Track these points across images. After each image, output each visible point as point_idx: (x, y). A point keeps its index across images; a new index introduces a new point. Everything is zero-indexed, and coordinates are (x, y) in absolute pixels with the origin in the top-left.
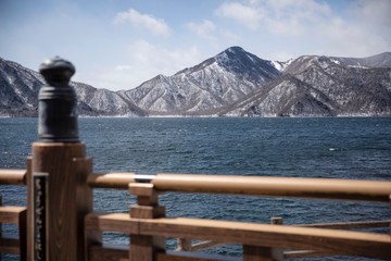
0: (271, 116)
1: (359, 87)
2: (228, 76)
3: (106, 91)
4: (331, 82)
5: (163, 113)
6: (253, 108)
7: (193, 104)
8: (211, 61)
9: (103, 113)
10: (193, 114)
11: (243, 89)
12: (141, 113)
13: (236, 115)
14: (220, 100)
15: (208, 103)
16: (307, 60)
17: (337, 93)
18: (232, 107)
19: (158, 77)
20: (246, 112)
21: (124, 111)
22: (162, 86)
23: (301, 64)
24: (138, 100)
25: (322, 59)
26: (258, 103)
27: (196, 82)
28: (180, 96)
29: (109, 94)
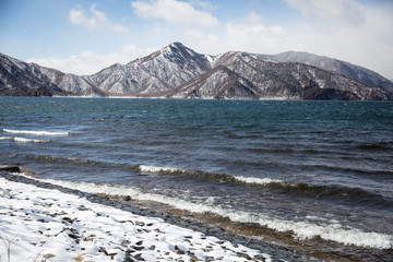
0: (209, 98)
1: (275, 77)
2: (172, 66)
3: (73, 76)
4: (254, 72)
5: (120, 95)
6: (194, 91)
7: (144, 88)
8: (158, 53)
9: (71, 93)
10: (145, 95)
11: (184, 76)
12: (102, 94)
13: (181, 97)
14: (166, 85)
15: (157, 87)
16: (233, 55)
17: (259, 81)
18: (176, 91)
19: (115, 65)
20: (189, 94)
21: (89, 92)
22: (119, 72)
23: (228, 58)
24: (99, 84)
25: (244, 55)
26: (199, 87)
27: (146, 70)
28: (133, 81)
29: (76, 78)
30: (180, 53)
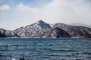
0: (54, 37)
1: (75, 31)
3: (9, 31)
4: (68, 29)
5: (24, 37)
6: (49, 35)
7: (32, 34)
9: (9, 36)
10: (32, 37)
11: (44, 31)
12: (19, 37)
13: (45, 37)
15: (36, 34)
16: (59, 24)
17: (69, 32)
18: (43, 35)
19: (22, 27)
20: (48, 36)
21: (14, 36)
22: (23, 30)
23: (57, 25)
24: (17, 33)
25: (62, 24)
27: (32, 29)
28: (28, 32)
29: (10, 32)
30: (42, 23)
